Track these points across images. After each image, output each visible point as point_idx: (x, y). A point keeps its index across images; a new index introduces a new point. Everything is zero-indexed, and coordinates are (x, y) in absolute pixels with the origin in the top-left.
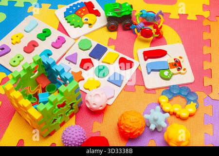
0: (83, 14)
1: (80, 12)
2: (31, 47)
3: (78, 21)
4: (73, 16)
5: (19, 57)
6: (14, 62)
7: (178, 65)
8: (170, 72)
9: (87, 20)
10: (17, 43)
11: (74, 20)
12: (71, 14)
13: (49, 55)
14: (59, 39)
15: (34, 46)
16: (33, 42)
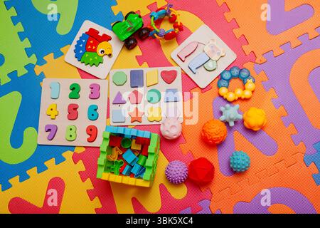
0: (94, 48)
1: (90, 47)
2: (73, 112)
3: (96, 58)
4: (87, 55)
5: (71, 129)
6: (71, 136)
9: (103, 51)
10: (56, 116)
11: (91, 59)
12: (83, 54)
13: (96, 110)
14: (92, 88)
15: (75, 109)
16: (70, 106)
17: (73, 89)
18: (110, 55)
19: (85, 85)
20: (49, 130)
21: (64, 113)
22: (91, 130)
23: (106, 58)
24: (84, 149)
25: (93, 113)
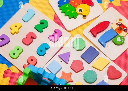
0: (76, 4)
1: (73, 2)
2: (29, 39)
3: (73, 12)
4: (67, 6)
5: (18, 49)
6: (14, 54)
7: (122, 27)
8: (121, 37)
9: (81, 10)
10: (15, 33)
12: (65, 3)
13: (46, 49)
14: (56, 32)
15: (32, 38)
16: (31, 33)
17: (42, 23)
18: (84, 16)
19: (53, 26)
20: (3, 39)
21: (23, 34)
22: (32, 60)
23: (80, 17)
24: (18, 72)
25: (43, 50)
